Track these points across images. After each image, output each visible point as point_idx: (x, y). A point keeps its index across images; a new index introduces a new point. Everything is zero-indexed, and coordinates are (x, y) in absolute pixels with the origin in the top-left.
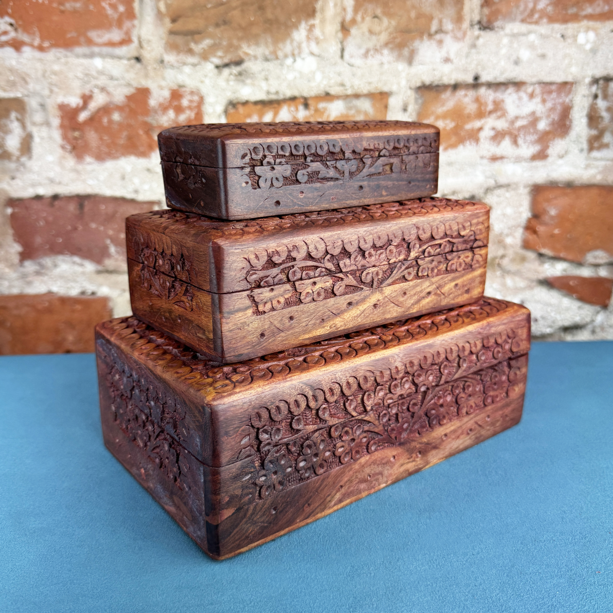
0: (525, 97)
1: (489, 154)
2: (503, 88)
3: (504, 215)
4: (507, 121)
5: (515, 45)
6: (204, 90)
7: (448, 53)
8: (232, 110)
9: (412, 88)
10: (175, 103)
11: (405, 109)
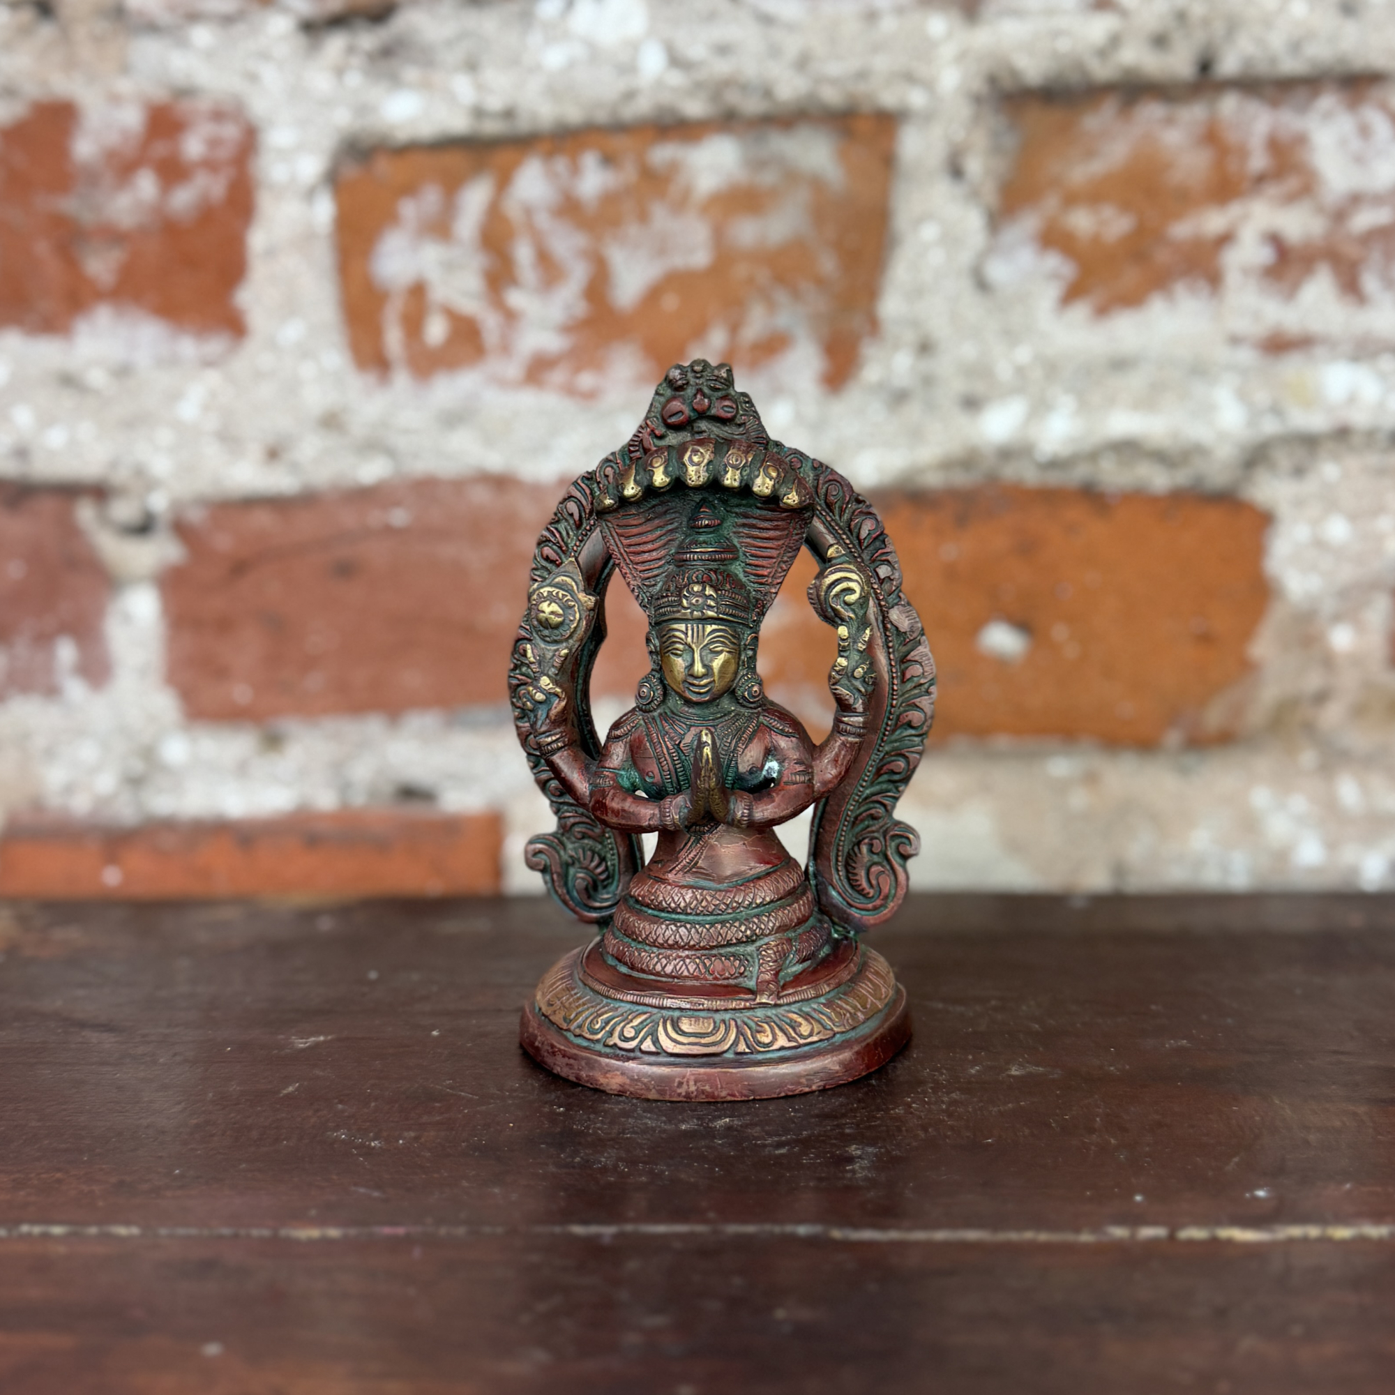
0: (1382, 126)
1: (1257, 329)
2: (1302, 94)
3: (1320, 544)
4: (1320, 209)
6: (259, 106)
8: (351, 171)
9: (977, 100)
10: (160, 149)
11: (956, 170)
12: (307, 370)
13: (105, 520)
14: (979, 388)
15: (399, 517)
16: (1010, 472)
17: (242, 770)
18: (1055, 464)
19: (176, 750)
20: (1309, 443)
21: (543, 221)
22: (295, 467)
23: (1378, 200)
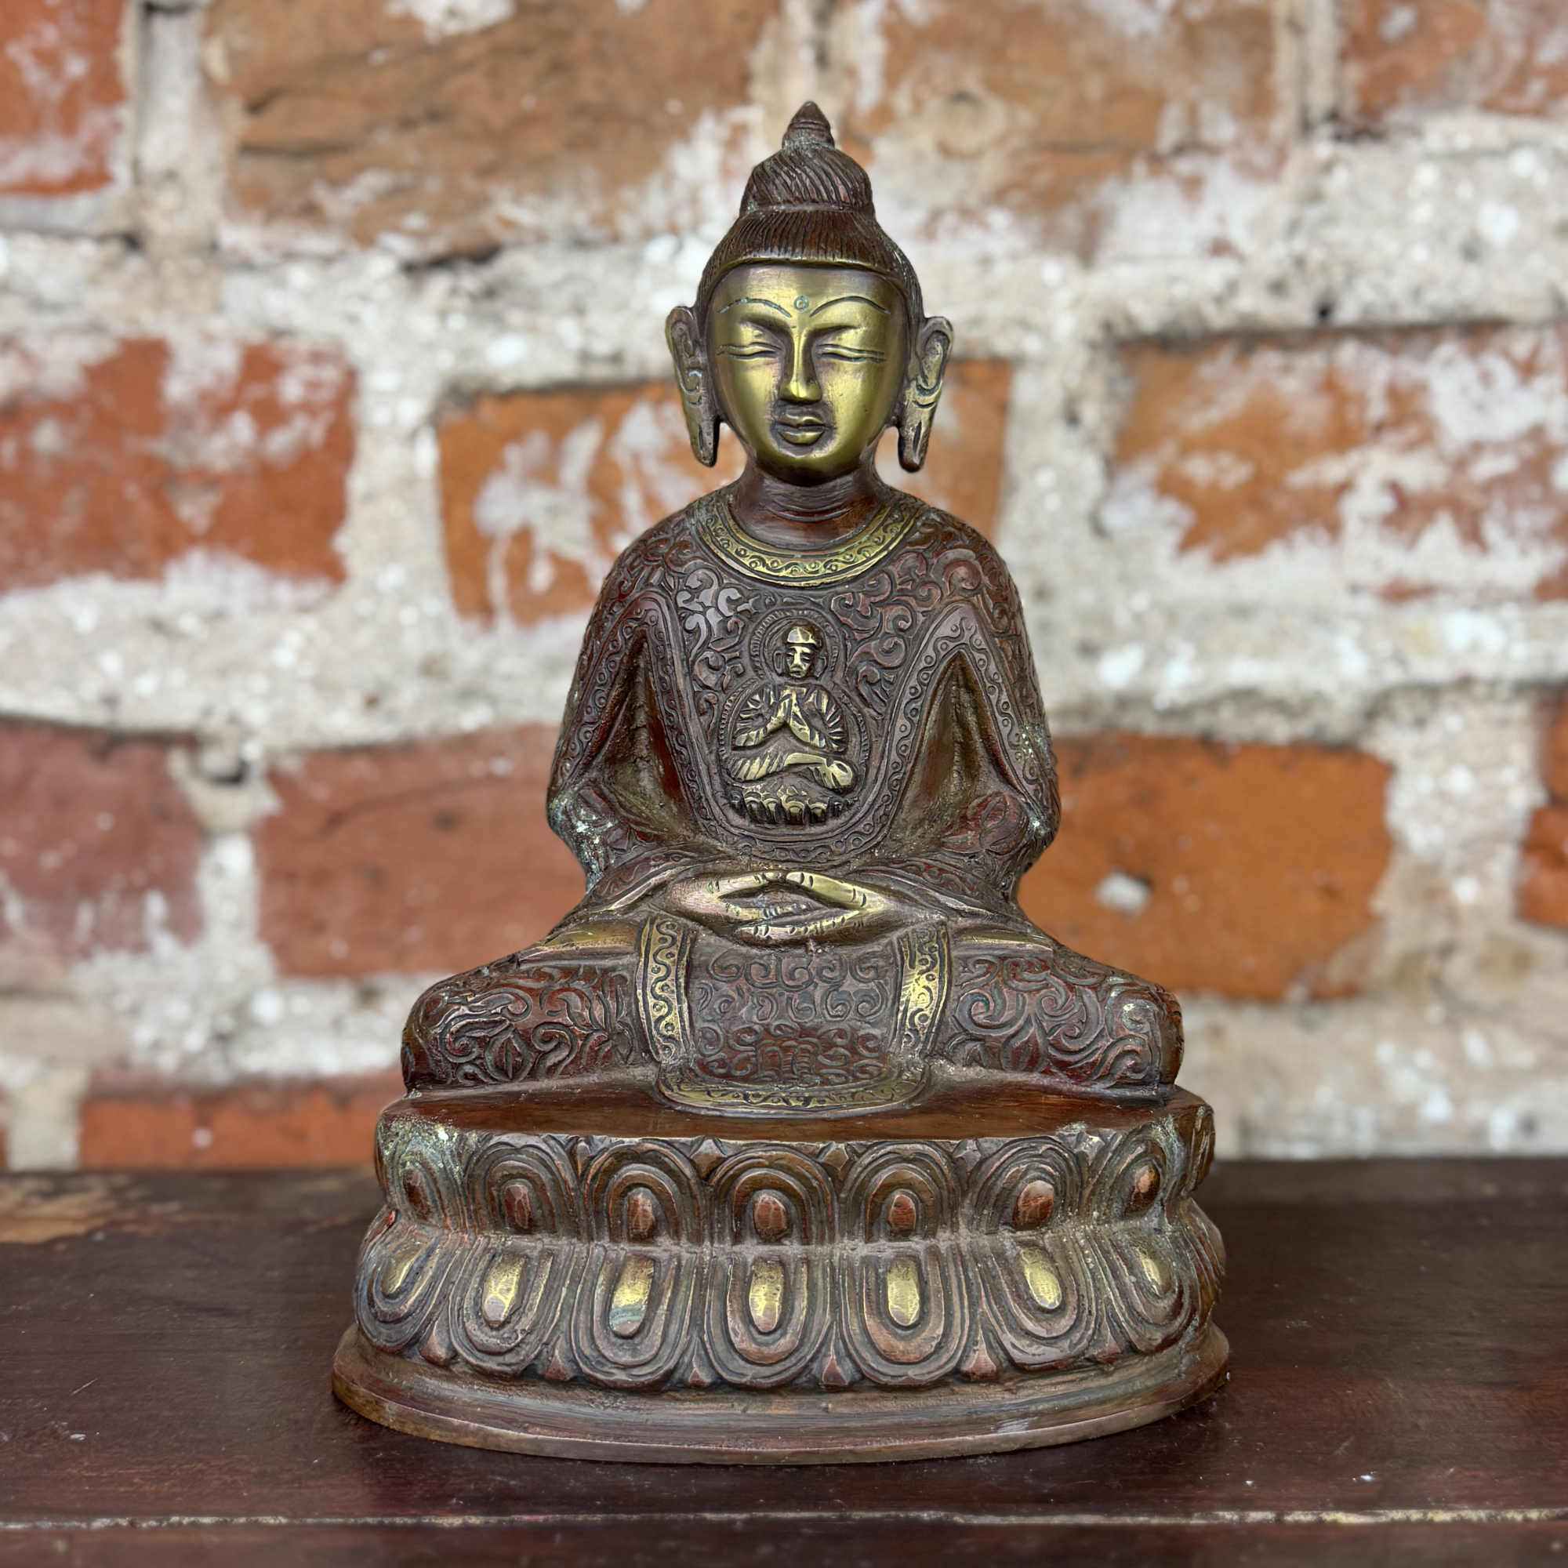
0: (1504, 374)
1: (1378, 578)
2: (1422, 341)
3: (1443, 796)
4: (1441, 458)
5: (1465, 191)
6: (359, 349)
7: (1222, 219)
8: (455, 416)
9: (1093, 346)
10: (256, 391)
11: (1072, 419)
12: (408, 615)
13: (196, 771)
14: (1095, 634)
15: (501, 766)
16: (1128, 720)
17: (337, 1025)
18: (1174, 713)
19: (268, 1006)
20: (1431, 692)
21: (651, 467)
22: (392, 715)
23: (1500, 448)
